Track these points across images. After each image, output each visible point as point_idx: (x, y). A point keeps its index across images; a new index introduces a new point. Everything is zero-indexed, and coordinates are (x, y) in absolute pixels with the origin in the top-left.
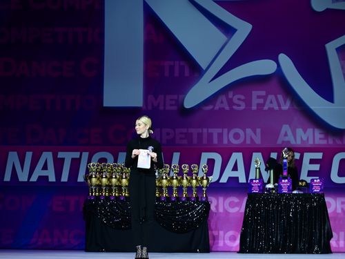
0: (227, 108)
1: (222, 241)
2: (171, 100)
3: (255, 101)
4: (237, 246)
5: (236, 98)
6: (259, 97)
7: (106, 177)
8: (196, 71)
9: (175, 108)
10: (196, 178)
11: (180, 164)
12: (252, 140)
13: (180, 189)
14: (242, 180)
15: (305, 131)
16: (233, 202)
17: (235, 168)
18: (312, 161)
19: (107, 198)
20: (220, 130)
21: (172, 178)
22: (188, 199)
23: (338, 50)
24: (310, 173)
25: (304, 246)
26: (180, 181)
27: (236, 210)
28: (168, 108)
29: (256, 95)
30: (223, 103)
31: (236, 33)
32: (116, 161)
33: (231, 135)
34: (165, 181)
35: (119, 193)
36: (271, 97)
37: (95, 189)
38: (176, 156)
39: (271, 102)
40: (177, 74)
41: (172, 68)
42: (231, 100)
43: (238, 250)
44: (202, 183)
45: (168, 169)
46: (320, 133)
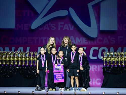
0: (48, 29)
2: (26, 26)
3: (60, 27)
5: (52, 25)
6: (61, 25)
8: (36, 14)
9: (28, 29)
10: (36, 57)
11: (30, 52)
12: (58, 42)
13: (30, 61)
15: (79, 39)
20: (45, 38)
21: (27, 57)
22: (33, 65)
23: (93, 6)
26: (30, 58)
28: (25, 29)
29: (60, 24)
30: (46, 27)
32: (4, 50)
34: (23, 58)
35: (5, 63)
36: (66, 25)
38: (28, 48)
39: (66, 27)
40: (28, 15)
41: (26, 13)
42: (50, 26)
45: (25, 54)
46: (85, 39)
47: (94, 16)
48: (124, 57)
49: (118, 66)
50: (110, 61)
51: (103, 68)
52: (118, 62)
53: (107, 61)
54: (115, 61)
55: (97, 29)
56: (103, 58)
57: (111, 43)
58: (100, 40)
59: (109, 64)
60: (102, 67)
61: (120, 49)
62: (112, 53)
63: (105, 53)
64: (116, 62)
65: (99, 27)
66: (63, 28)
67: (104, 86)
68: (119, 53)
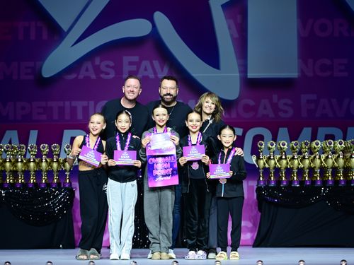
0: (93, 77)
2: (27, 68)
3: (127, 69)
5: (104, 65)
6: (131, 63)
8: (56, 34)
9: (31, 77)
10: (58, 161)
11: (38, 144)
13: (38, 173)
20: (85, 103)
21: (29, 161)
22: (48, 185)
23: (224, 6)
26: (38, 164)
28: (23, 77)
29: (128, 60)
30: (87, 72)
33: (98, 109)
34: (20, 164)
36: (145, 63)
38: (34, 135)
39: (146, 69)
40: (33, 37)
42: (99, 66)
44: (64, 166)
45: (24, 150)
47: (229, 36)
48: (320, 156)
49: (302, 182)
50: (277, 170)
51: (259, 190)
52: (301, 171)
53: (269, 168)
54: (292, 169)
55: (238, 75)
56: (257, 161)
57: (282, 115)
58: (247, 108)
59: (274, 178)
60: (255, 187)
61: (307, 131)
62: (284, 145)
63: (263, 145)
64: (295, 171)
66: (136, 72)
67: (260, 242)
68: (304, 146)
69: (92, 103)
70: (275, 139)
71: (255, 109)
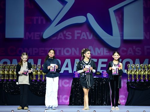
0: (63, 38)
1: (61, 100)
2: (37, 35)
3: (76, 35)
4: (68, 102)
5: (68, 34)
6: (78, 33)
7: (7, 71)
8: (48, 21)
9: (39, 38)
11: (41, 64)
12: (75, 53)
14: (70, 72)
15: (99, 49)
16: (66, 82)
17: (67, 66)
18: (103, 63)
19: (7, 81)
20: (60, 49)
23: (115, 11)
24: (102, 68)
25: (99, 102)
26: (41, 72)
27: (67, 85)
28: (36, 38)
29: (77, 32)
30: (61, 36)
31: (67, 4)
32: (11, 63)
33: (65, 51)
34: (34, 72)
36: (84, 33)
37: (2, 76)
38: (40, 61)
39: (84, 36)
40: (40, 22)
41: (37, 20)
42: (65, 34)
43: (69, 104)
45: (36, 67)
46: (107, 50)
47: (116, 23)
49: (145, 80)
50: (135, 75)
51: (128, 83)
52: (144, 76)
53: (132, 75)
55: (120, 38)
56: (127, 72)
57: (137, 54)
59: (134, 78)
60: (126, 82)
61: (147, 60)
62: (138, 66)
63: (129, 66)
64: (142, 76)
65: (122, 36)
66: (80, 37)
67: (129, 103)
68: (145, 66)
69: (62, 49)
70: (134, 63)
71: (126, 51)
